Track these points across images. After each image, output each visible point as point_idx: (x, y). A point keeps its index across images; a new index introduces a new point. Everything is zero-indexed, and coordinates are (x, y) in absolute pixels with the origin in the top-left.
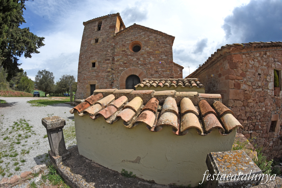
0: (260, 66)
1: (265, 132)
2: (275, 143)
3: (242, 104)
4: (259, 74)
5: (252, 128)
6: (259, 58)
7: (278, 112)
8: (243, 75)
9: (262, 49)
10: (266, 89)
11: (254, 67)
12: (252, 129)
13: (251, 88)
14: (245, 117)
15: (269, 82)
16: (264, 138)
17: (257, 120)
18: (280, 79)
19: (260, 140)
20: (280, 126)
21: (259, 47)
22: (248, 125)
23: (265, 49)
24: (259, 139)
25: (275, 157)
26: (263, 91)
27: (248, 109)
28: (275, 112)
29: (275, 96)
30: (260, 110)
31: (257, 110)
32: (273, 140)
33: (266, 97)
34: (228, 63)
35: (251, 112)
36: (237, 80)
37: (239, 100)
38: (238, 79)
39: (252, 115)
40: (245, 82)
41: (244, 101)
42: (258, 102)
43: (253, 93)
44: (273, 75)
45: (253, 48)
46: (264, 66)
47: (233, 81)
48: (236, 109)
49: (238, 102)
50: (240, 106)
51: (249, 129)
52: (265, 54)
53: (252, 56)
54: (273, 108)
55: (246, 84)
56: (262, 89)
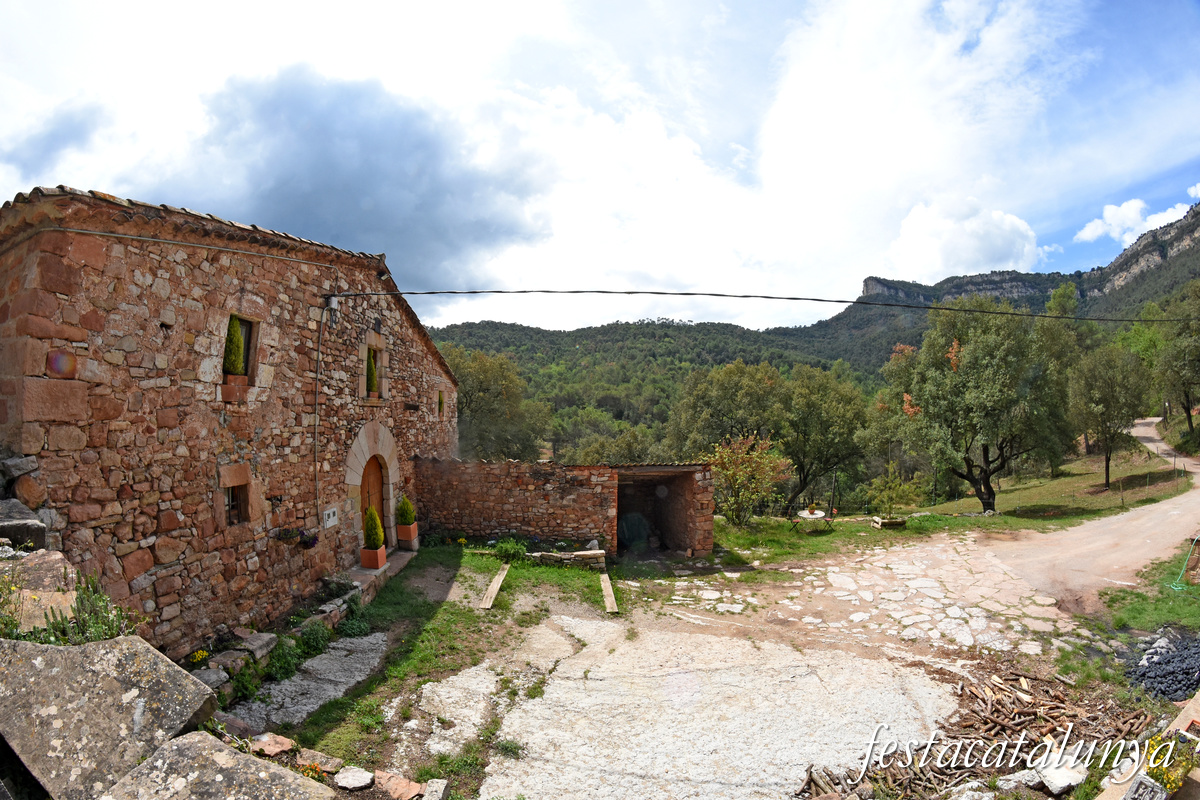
0: (175, 295)
1: (210, 529)
2: (270, 557)
3: (85, 438)
4: (164, 325)
5: (149, 525)
6: (181, 270)
7: (243, 458)
8: (93, 323)
9: (208, 240)
10: (186, 380)
11: (149, 298)
12: (151, 530)
13: (121, 375)
14: (107, 490)
15: (204, 356)
16: (216, 549)
17: (161, 493)
18: (252, 351)
19: (200, 560)
20: (267, 499)
21: (193, 231)
22: (130, 518)
23: (220, 243)
24: (194, 558)
25: (294, 597)
26: (174, 388)
27: (111, 457)
28: (234, 457)
29: (227, 403)
30: (169, 455)
31: (155, 459)
32: (253, 548)
33: (188, 409)
34: (39, 264)
35: (129, 468)
36: (64, 342)
37: (68, 423)
38: (66, 336)
39: (134, 478)
40: (96, 352)
41: (90, 425)
42: (155, 427)
43: (128, 394)
44: (222, 335)
45: (169, 228)
46: (194, 299)
47: (45, 344)
48: (57, 462)
49: (63, 432)
50: (74, 447)
51: (137, 531)
52: (212, 260)
53: (151, 255)
54: (221, 444)
55: (101, 360)
56: (171, 380)
